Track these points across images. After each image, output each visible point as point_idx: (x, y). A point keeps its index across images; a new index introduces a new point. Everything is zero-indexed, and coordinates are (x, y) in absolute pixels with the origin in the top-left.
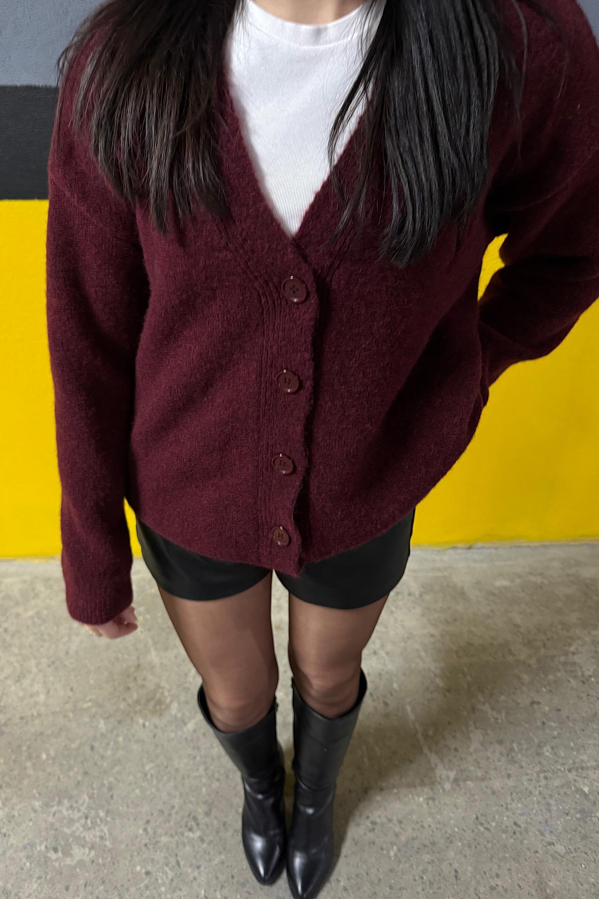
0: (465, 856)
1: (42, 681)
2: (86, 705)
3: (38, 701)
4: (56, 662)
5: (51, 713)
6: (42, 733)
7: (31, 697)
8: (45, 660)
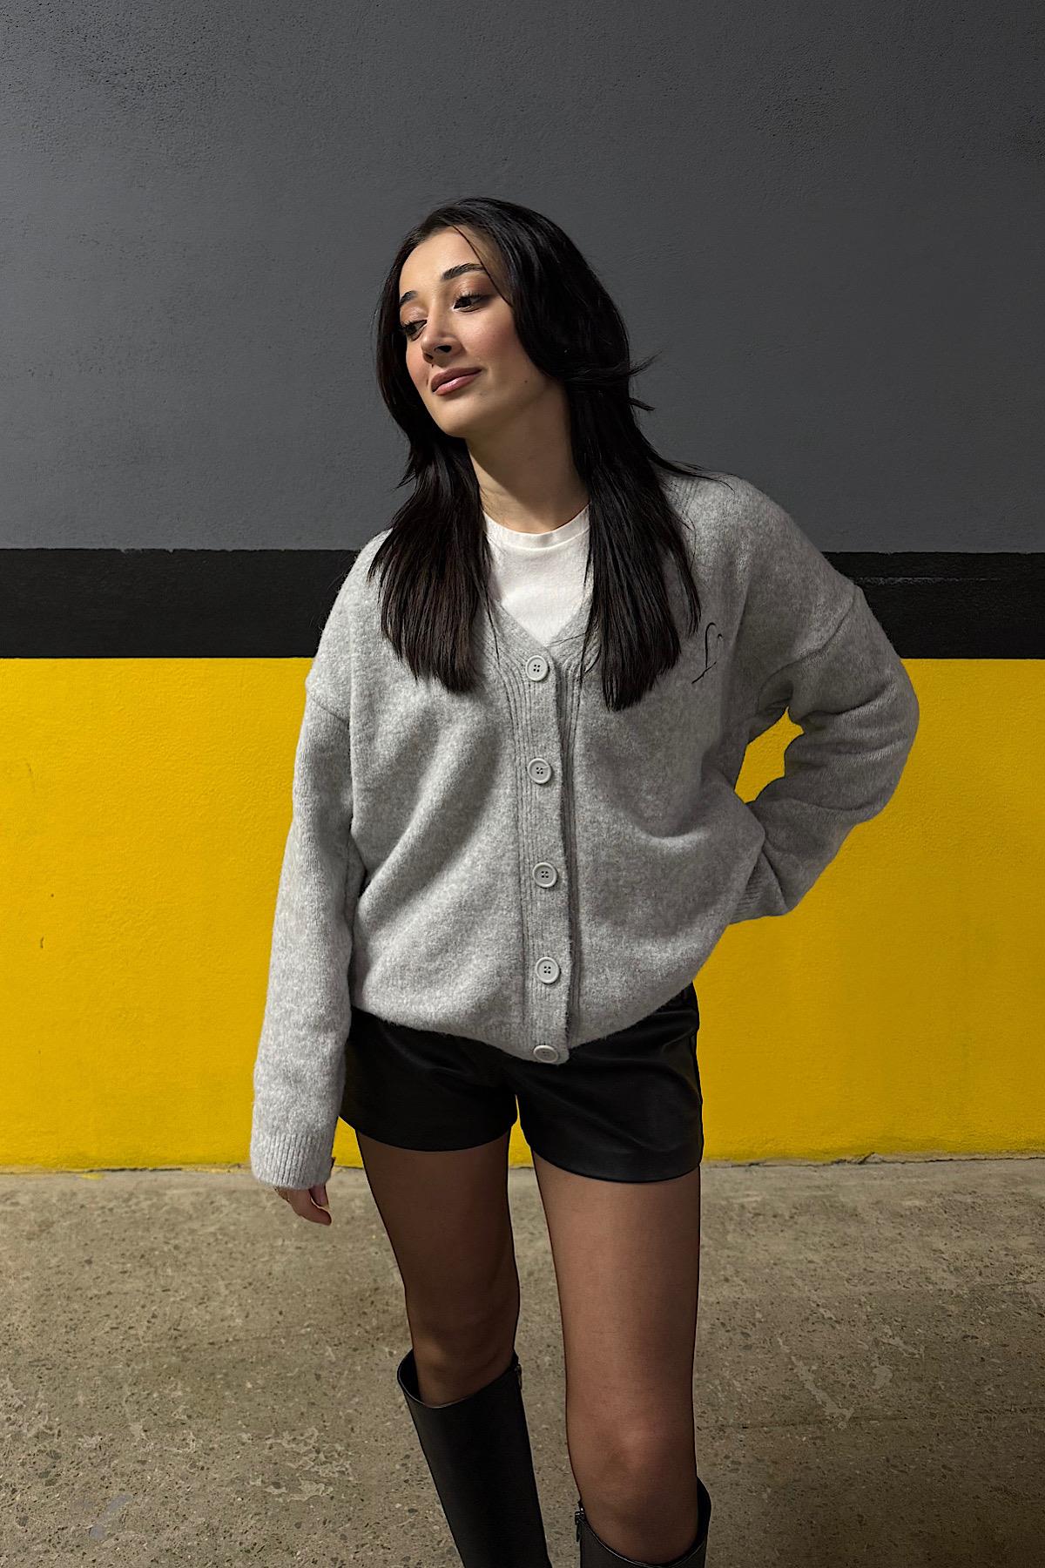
0: (872, 1500)
1: (236, 1304)
2: (303, 1331)
3: (232, 1325)
4: (255, 1283)
5: (254, 1339)
6: (243, 1360)
7: (222, 1320)
8: (239, 1281)
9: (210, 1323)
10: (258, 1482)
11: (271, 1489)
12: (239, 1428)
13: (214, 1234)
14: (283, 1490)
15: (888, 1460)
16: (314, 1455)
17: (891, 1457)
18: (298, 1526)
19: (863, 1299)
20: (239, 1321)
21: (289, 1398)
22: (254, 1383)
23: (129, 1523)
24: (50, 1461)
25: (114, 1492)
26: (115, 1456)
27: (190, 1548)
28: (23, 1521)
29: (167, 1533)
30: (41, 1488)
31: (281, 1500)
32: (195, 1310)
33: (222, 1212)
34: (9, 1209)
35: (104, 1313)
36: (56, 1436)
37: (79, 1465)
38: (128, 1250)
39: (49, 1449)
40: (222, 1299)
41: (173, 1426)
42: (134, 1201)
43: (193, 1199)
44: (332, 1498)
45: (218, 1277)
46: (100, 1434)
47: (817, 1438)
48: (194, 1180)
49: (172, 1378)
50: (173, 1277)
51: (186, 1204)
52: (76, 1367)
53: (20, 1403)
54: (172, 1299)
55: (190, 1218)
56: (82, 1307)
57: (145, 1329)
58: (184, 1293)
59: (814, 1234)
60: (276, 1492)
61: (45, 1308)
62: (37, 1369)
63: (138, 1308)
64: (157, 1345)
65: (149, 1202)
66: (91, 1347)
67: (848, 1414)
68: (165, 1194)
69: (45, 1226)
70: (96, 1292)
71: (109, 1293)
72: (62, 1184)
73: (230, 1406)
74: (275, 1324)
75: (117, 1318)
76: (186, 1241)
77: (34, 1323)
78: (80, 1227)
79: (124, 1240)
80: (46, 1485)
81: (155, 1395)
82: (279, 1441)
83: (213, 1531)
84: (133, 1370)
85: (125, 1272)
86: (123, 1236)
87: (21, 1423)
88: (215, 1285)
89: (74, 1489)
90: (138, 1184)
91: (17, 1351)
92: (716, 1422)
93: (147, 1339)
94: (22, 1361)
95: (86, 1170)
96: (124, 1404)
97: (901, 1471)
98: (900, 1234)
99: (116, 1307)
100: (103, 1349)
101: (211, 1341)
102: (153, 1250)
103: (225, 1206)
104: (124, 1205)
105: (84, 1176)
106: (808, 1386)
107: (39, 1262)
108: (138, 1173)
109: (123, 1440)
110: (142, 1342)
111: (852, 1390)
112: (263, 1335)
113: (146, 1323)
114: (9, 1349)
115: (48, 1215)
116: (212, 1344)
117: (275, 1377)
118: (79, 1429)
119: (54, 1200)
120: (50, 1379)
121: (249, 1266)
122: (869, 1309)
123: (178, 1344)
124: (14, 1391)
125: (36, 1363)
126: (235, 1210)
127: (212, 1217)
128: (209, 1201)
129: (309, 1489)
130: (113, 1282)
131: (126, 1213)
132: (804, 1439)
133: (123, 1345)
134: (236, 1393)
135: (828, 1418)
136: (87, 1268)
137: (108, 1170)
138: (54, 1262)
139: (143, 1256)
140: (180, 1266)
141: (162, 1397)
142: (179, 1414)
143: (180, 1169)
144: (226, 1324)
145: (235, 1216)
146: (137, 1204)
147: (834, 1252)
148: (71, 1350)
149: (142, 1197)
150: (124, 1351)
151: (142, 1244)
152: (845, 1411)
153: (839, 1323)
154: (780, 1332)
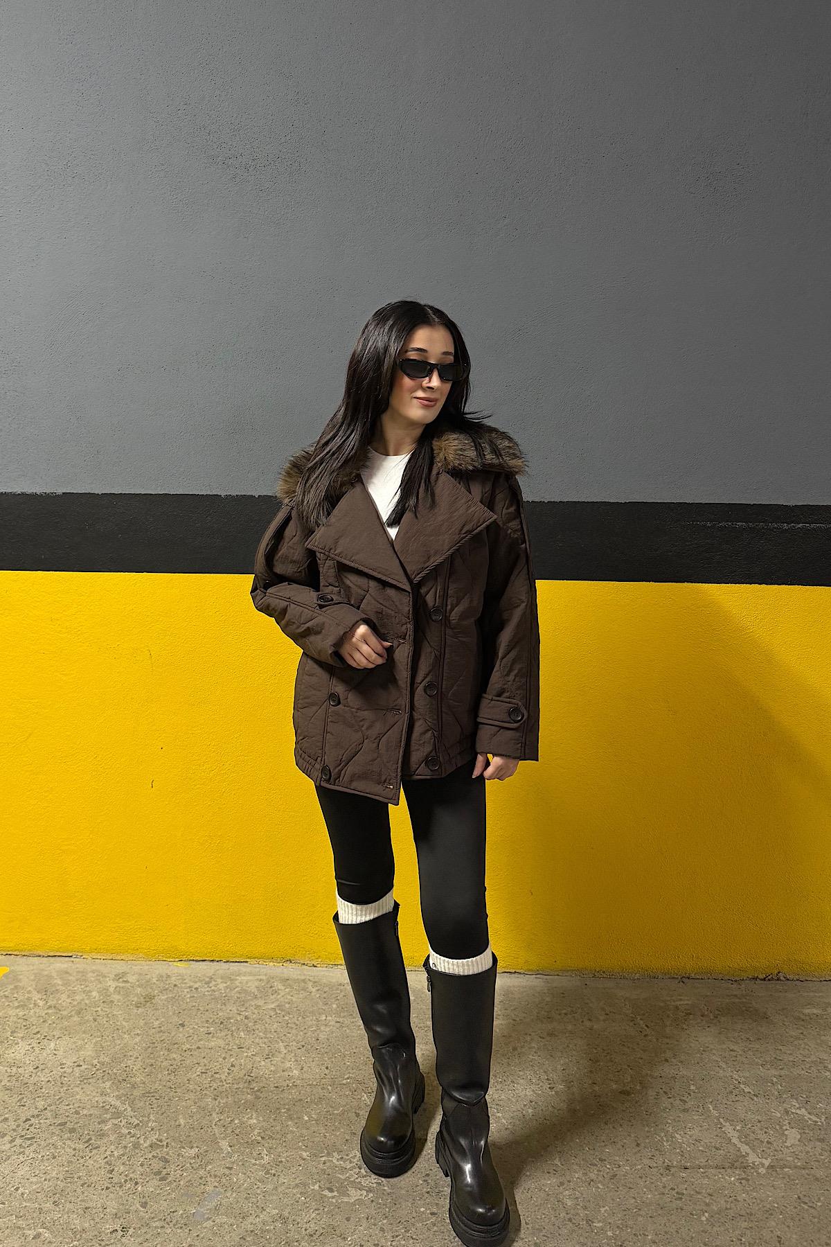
0: (788, 1227)
1: (293, 1060)
2: (344, 1082)
3: (291, 1074)
4: (306, 1045)
5: (308, 1085)
6: (301, 1100)
7: (283, 1071)
8: (294, 1043)
9: (275, 1072)
10: (316, 1187)
11: (326, 1193)
12: (300, 1148)
13: (274, 1009)
14: (335, 1193)
15: (799, 1198)
16: (357, 1170)
17: (801, 1196)
18: (348, 1219)
19: (775, 1080)
20: (296, 1072)
21: (337, 1129)
22: (310, 1117)
23: (222, 1211)
24: (162, 1164)
25: (209, 1188)
26: (209, 1163)
27: (268, 1231)
28: (144, 1205)
29: (251, 1219)
30: (156, 1182)
31: (334, 1201)
32: (263, 1063)
33: (279, 994)
34: (121, 985)
35: (195, 1061)
36: (165, 1146)
37: (183, 1168)
38: (211, 1018)
39: (160, 1155)
40: (282, 1056)
41: (252, 1144)
42: (213, 983)
43: (257, 984)
44: (372, 1201)
45: (279, 1040)
46: (197, 1147)
47: (743, 1179)
48: (258, 969)
49: (248, 1110)
50: (245, 1039)
51: (252, 987)
52: (177, 1099)
53: (137, 1122)
54: (246, 1054)
55: (256, 997)
56: (179, 1056)
57: (226, 1074)
58: (253, 1050)
59: (734, 1030)
60: (330, 1195)
61: (152, 1056)
62: (149, 1099)
63: (221, 1059)
64: (236, 1086)
65: (225, 985)
66: (188, 1085)
67: (767, 1163)
68: (236, 980)
69: (149, 998)
70: (188, 1046)
71: (199, 1048)
72: (161, 968)
73: (292, 1132)
74: (323, 1075)
75: (205, 1065)
76: (254, 1013)
77: (144, 1067)
78: (174, 1000)
79: (207, 1011)
80: (160, 1180)
81: (236, 1122)
82: (330, 1159)
83: (285, 1221)
84: (219, 1102)
85: (210, 1033)
86: (207, 1007)
87: (139, 1136)
88: (277, 1046)
89: (180, 1184)
90: (215, 972)
91: (133, 1085)
92: (664, 1163)
93: (228, 1082)
94: (136, 1093)
95: (177, 960)
96: (214, 1127)
97: (811, 1207)
98: (802, 1033)
99: (204, 1058)
100: (196, 1087)
101: (276, 1085)
102: (230, 1018)
103: (281, 990)
104: (206, 986)
105: (175, 964)
106: (735, 1140)
107: (146, 1023)
108: (215, 963)
109: (215, 1152)
110: (224, 1083)
111: (769, 1145)
112: (315, 1083)
113: (227, 1070)
114: (127, 1083)
115: (150, 990)
116: (277, 1087)
117: (325, 1113)
118: (181, 1142)
119: (154, 980)
120: (158, 1106)
121: (301, 1033)
122: (780, 1087)
123: (252, 1087)
124: (132, 1113)
125: (147, 1095)
126: (289, 993)
127: (272, 997)
128: (269, 986)
129: (354, 1195)
130: (201, 1040)
131: (208, 991)
132: (733, 1179)
133: (211, 1085)
134: (296, 1123)
135: (751, 1165)
136: (181, 1029)
137: (193, 960)
138: (156, 1023)
139: (222, 1023)
140: (249, 1031)
141: (242, 1123)
142: (255, 1135)
143: (247, 962)
144: (286, 1074)
145: (289, 997)
146: (215, 986)
147: (750, 1044)
148: (173, 1087)
149: (219, 981)
150: (212, 1089)
151: (220, 1014)
152: (764, 1161)
153: (757, 1096)
154: (710, 1100)
